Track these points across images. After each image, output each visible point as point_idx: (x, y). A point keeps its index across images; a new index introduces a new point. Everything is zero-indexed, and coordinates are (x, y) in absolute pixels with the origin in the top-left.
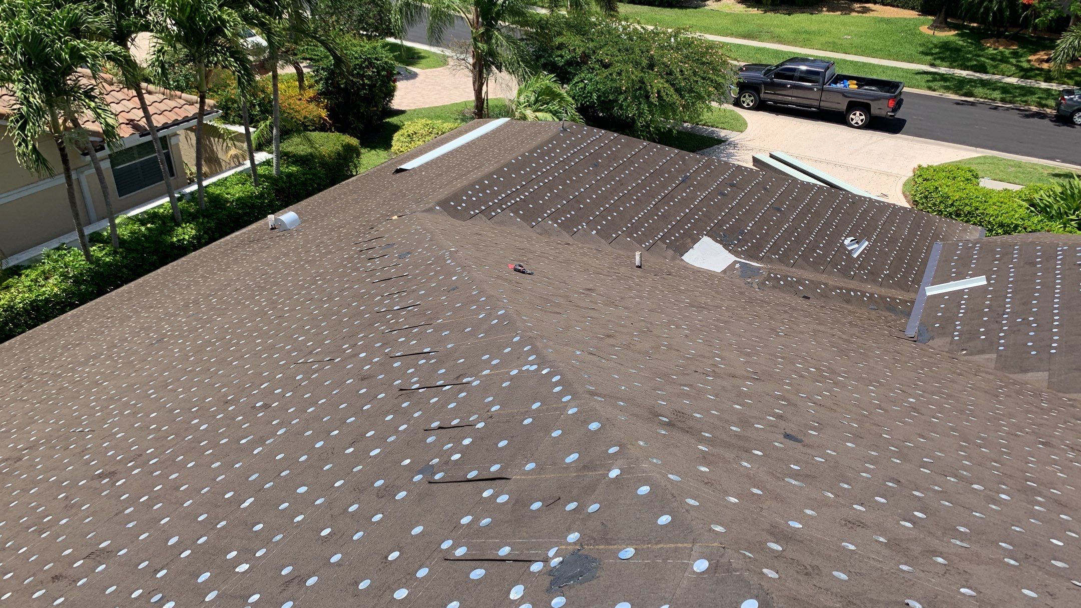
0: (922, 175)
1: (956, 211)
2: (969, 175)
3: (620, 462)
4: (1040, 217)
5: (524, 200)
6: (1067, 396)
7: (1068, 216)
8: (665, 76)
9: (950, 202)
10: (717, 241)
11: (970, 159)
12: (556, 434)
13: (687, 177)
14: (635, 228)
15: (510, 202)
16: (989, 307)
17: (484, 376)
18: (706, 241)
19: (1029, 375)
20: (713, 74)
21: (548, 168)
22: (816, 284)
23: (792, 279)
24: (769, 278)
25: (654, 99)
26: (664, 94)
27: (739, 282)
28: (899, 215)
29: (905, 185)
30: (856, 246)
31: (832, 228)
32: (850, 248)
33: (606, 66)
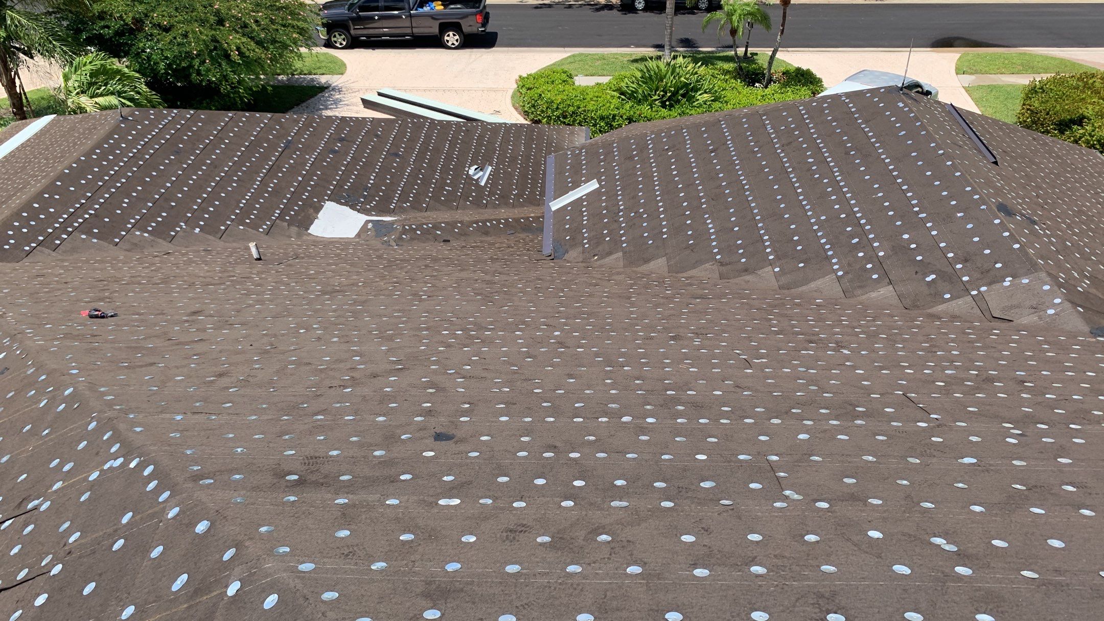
0: (526, 85)
1: (562, 114)
2: (564, 77)
3: (237, 570)
4: (630, 104)
5: (95, 215)
6: (685, 275)
7: (651, 97)
8: (240, 30)
9: (555, 106)
10: (342, 204)
11: (562, 60)
12: (156, 552)
13: (289, 142)
14: (246, 212)
15: (77, 222)
16: (606, 208)
17: (56, 491)
18: (330, 207)
19: (652, 263)
20: (293, 19)
21: (117, 168)
22: (452, 225)
23: (427, 226)
24: (404, 232)
25: (235, 55)
26: (245, 50)
27: (376, 243)
28: (512, 133)
29: (512, 97)
30: (481, 173)
31: (454, 161)
32: (476, 177)
33: (167, 30)
